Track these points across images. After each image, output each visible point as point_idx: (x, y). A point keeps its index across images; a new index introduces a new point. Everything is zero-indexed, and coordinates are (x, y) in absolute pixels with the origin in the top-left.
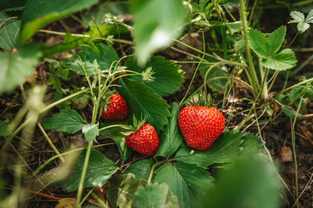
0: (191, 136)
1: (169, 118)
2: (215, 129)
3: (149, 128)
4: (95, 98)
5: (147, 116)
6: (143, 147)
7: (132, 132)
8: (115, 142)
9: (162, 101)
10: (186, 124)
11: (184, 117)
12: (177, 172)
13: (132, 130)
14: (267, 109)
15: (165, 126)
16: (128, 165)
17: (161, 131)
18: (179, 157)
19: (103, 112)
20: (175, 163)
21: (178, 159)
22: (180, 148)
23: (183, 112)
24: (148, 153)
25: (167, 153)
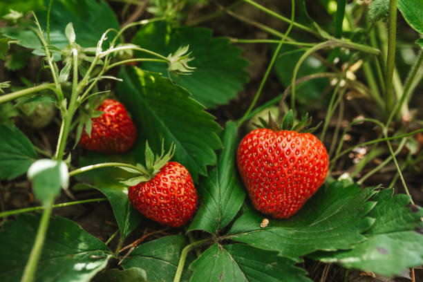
0: (265, 190)
1: (219, 152)
2: (312, 178)
3: (179, 170)
4: (64, 103)
5: (174, 146)
6: (166, 211)
7: (143, 179)
8: (105, 197)
9: (205, 116)
10: (256, 165)
11: (250, 151)
12: (236, 264)
13: (143, 175)
14: (408, 141)
15: (210, 168)
16: (132, 247)
17: (201, 178)
18: (239, 233)
19: (84, 134)
20: (230, 246)
21: (237, 236)
22: (240, 213)
23: (249, 140)
24: (174, 221)
25: (214, 224)
